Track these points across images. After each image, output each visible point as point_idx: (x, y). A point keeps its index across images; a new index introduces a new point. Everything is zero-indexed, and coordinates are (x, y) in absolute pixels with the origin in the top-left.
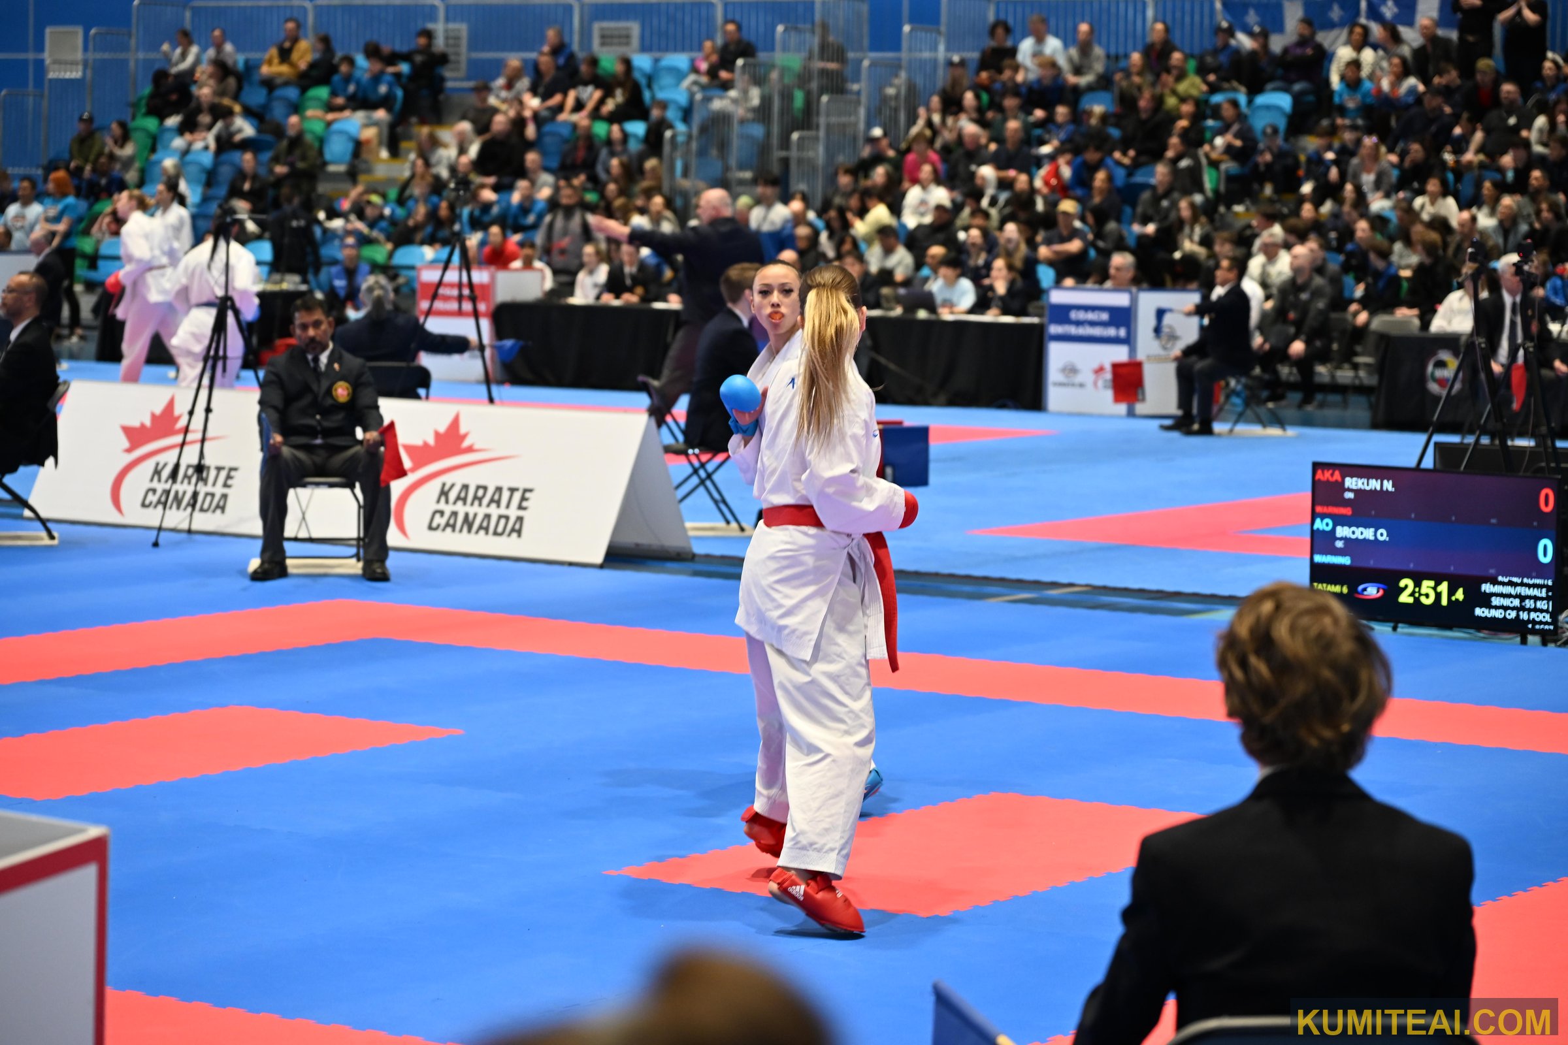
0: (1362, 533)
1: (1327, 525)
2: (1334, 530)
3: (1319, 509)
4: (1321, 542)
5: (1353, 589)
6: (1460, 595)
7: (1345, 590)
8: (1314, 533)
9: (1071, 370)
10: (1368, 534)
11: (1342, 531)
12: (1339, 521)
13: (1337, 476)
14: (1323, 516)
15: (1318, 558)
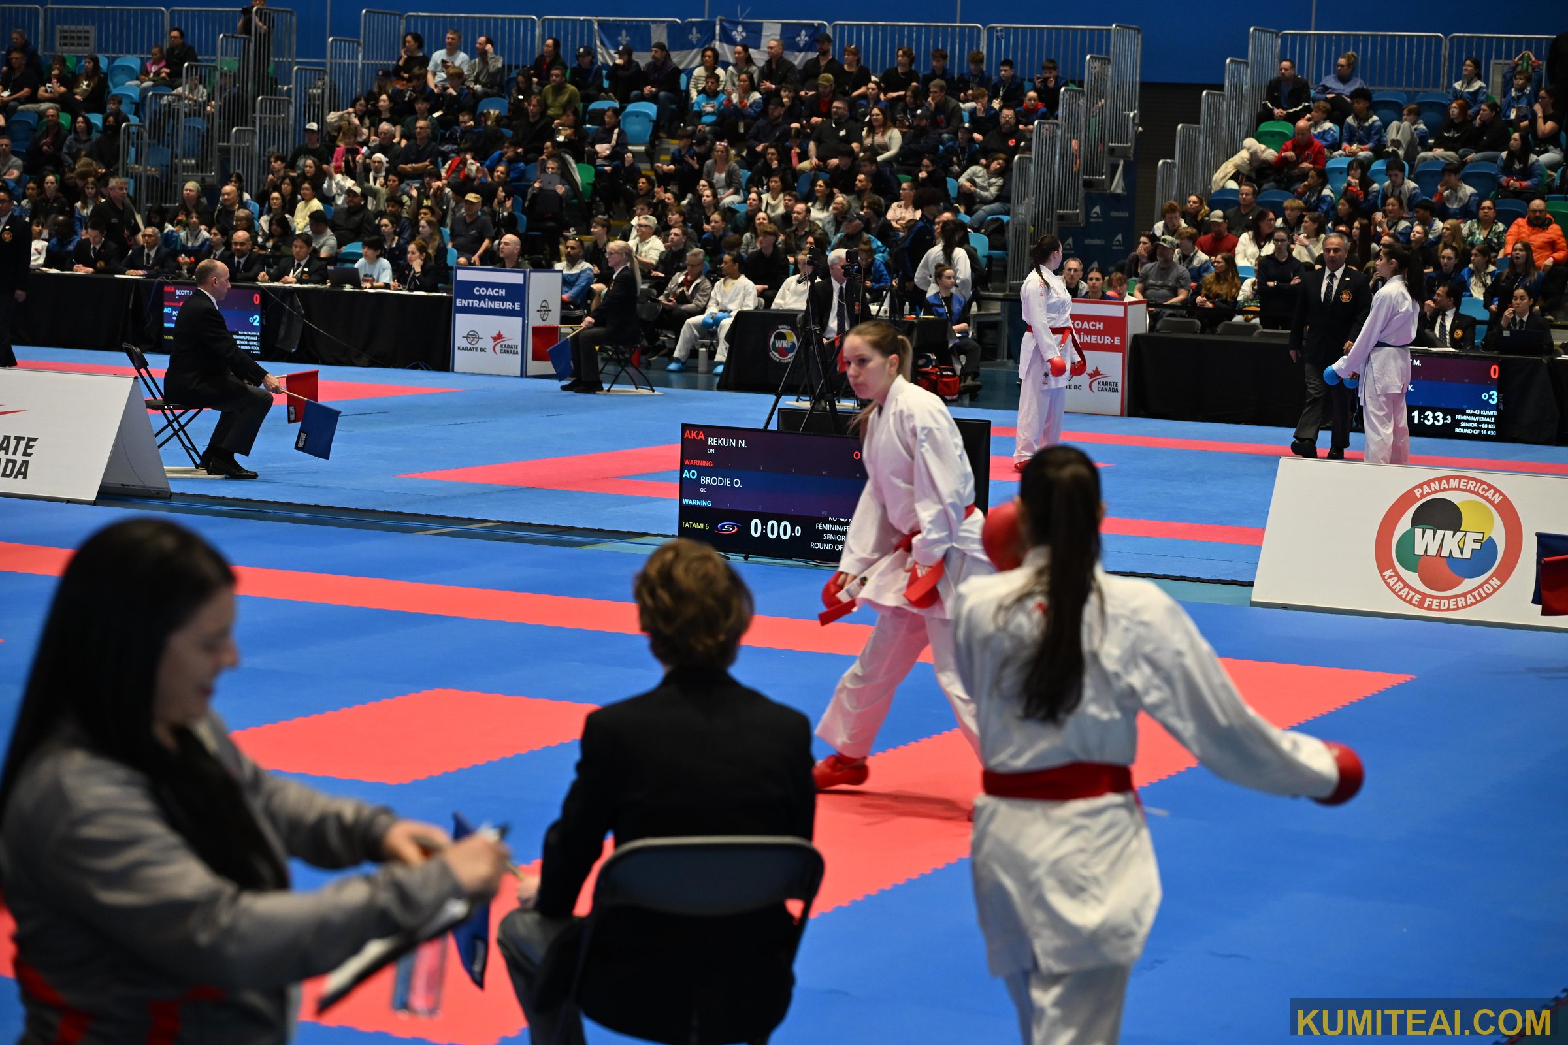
0: (721, 482)
1: (693, 474)
2: (699, 478)
3: (687, 462)
4: (687, 488)
5: (713, 526)
6: (798, 531)
7: (707, 527)
8: (683, 481)
9: (474, 337)
10: (726, 482)
11: (705, 480)
12: (702, 471)
13: (702, 435)
14: (690, 468)
15: (685, 501)
